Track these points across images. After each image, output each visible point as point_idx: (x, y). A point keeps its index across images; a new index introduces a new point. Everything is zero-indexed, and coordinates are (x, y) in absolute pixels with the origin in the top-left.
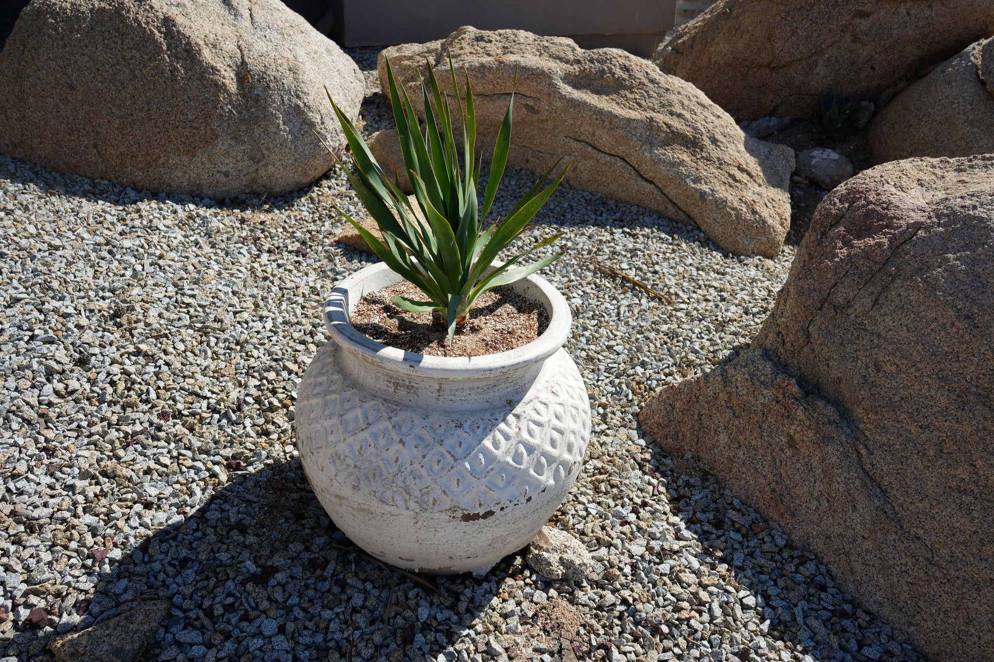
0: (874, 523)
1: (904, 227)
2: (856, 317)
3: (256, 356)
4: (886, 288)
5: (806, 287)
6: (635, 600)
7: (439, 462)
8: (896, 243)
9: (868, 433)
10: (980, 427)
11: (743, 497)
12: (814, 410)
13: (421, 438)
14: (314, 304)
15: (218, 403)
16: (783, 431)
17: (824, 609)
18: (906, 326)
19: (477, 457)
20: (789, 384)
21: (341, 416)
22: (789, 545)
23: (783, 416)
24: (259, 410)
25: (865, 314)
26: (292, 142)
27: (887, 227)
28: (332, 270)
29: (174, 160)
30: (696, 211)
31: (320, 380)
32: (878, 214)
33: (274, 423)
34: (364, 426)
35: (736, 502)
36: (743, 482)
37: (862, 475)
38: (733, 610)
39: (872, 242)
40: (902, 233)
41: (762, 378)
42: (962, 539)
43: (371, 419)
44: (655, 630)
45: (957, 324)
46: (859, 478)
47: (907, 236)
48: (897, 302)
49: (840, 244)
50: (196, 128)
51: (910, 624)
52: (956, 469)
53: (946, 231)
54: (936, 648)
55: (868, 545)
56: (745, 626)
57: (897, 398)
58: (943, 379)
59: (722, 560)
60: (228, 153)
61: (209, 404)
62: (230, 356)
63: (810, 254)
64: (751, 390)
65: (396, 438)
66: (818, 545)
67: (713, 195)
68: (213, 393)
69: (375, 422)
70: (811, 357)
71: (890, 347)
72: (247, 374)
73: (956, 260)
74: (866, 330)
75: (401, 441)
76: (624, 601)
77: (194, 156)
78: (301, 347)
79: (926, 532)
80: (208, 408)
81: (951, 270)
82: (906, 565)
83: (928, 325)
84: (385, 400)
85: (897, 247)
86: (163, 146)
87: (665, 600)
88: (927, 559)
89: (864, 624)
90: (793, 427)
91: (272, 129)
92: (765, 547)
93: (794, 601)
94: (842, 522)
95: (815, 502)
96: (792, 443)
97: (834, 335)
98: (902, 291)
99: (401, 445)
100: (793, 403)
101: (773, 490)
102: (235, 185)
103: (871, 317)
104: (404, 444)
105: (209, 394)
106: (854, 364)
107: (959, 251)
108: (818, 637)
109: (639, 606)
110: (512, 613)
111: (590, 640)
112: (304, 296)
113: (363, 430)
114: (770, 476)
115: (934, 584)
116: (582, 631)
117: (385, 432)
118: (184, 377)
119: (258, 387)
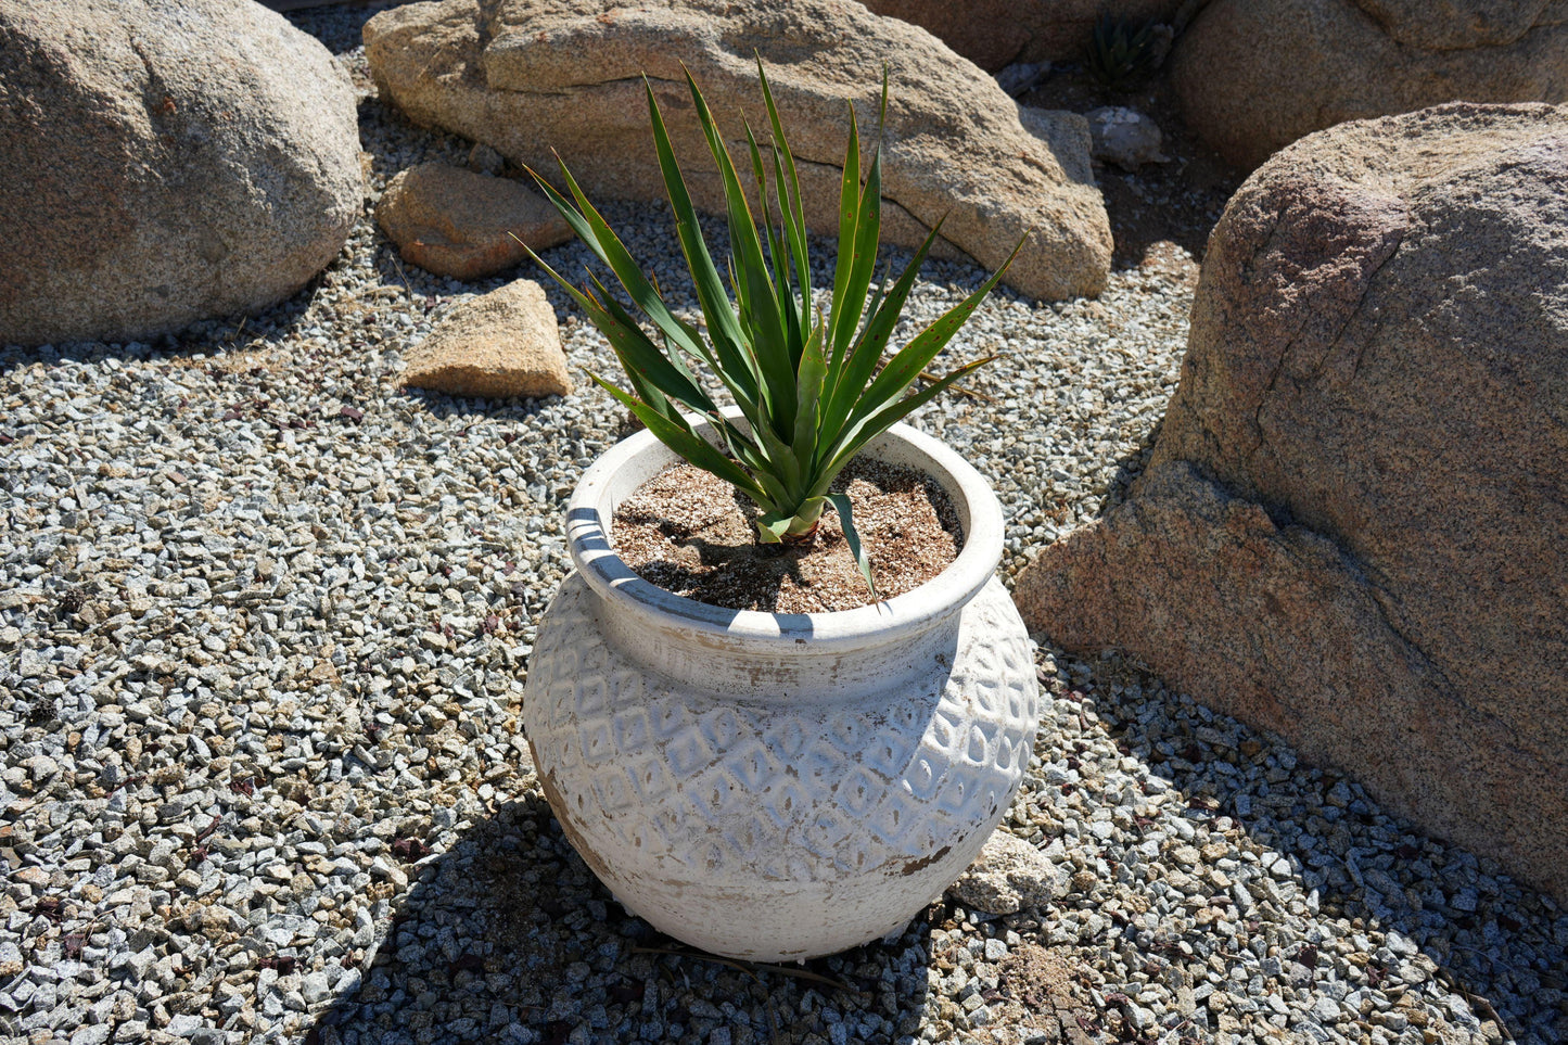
0: (1423, 706)
1: (1379, 241)
2: (1332, 392)
3: (361, 632)
4: (1371, 341)
5: (1243, 354)
6: (1130, 914)
7: (860, 791)
8: (1372, 268)
9: (1386, 571)
10: (1555, 534)
11: (1212, 702)
12: (1301, 549)
13: (821, 757)
14: (419, 511)
15: (331, 737)
16: (1256, 589)
17: (1380, 851)
18: (1415, 396)
19: (918, 766)
20: (1254, 515)
21: (663, 745)
22: (1303, 765)
23: (1253, 566)
24: (407, 733)
25: (1346, 385)
26: (276, 215)
27: (1350, 242)
28: (419, 440)
29: (56, 281)
30: (974, 239)
31: (588, 682)
32: (1330, 224)
33: (445, 752)
34: (713, 756)
35: (1203, 712)
36: (1206, 679)
37: (1392, 638)
38: (1264, 888)
39: (1335, 271)
40: (1378, 251)
41: (1205, 511)
42: (1556, 706)
43: (723, 741)
44: (1174, 954)
45: (1492, 383)
46: (1388, 642)
47: (1387, 254)
48: (1393, 361)
49: (1281, 280)
50: (89, 214)
51: (1501, 845)
52: (1530, 604)
53: (1444, 239)
54: (1544, 872)
55: (1419, 740)
56: (1288, 909)
57: (1421, 510)
58: (1483, 470)
59: (1220, 812)
60: (158, 252)
61: (314, 743)
62: (315, 643)
63: (1230, 300)
64: (1191, 532)
65: (779, 766)
66: (1343, 753)
67: (998, 211)
68: (313, 720)
69: (732, 744)
70: (1271, 464)
71: (1394, 433)
72: (359, 669)
73: (1470, 282)
74: (1350, 410)
75: (789, 770)
76: (1117, 921)
77: (95, 267)
78: (434, 599)
79: (1501, 704)
80: (316, 751)
81: (1466, 300)
82: (1481, 758)
83: (1448, 391)
84: (739, 702)
85: (1374, 274)
86: (30, 256)
87: (1169, 901)
88: (1509, 745)
89: (1440, 861)
90: (1272, 581)
91: (237, 197)
92: (1273, 776)
93: (1340, 851)
94: (1375, 714)
95: (1329, 691)
96: (1273, 605)
97: (1303, 425)
98: (1396, 342)
99: (790, 778)
100: (1266, 544)
101: (1259, 684)
102: (179, 308)
103: (1355, 388)
104: (795, 774)
105: (308, 725)
106: (1343, 466)
107: (1470, 269)
108: (1392, 899)
109: (1139, 921)
110: (968, 991)
111: (1093, 999)
112: (393, 499)
113: (713, 764)
114: (1248, 662)
115: (1527, 780)
116: (1078, 989)
117: (755, 759)
118: (247, 701)
119: (393, 691)
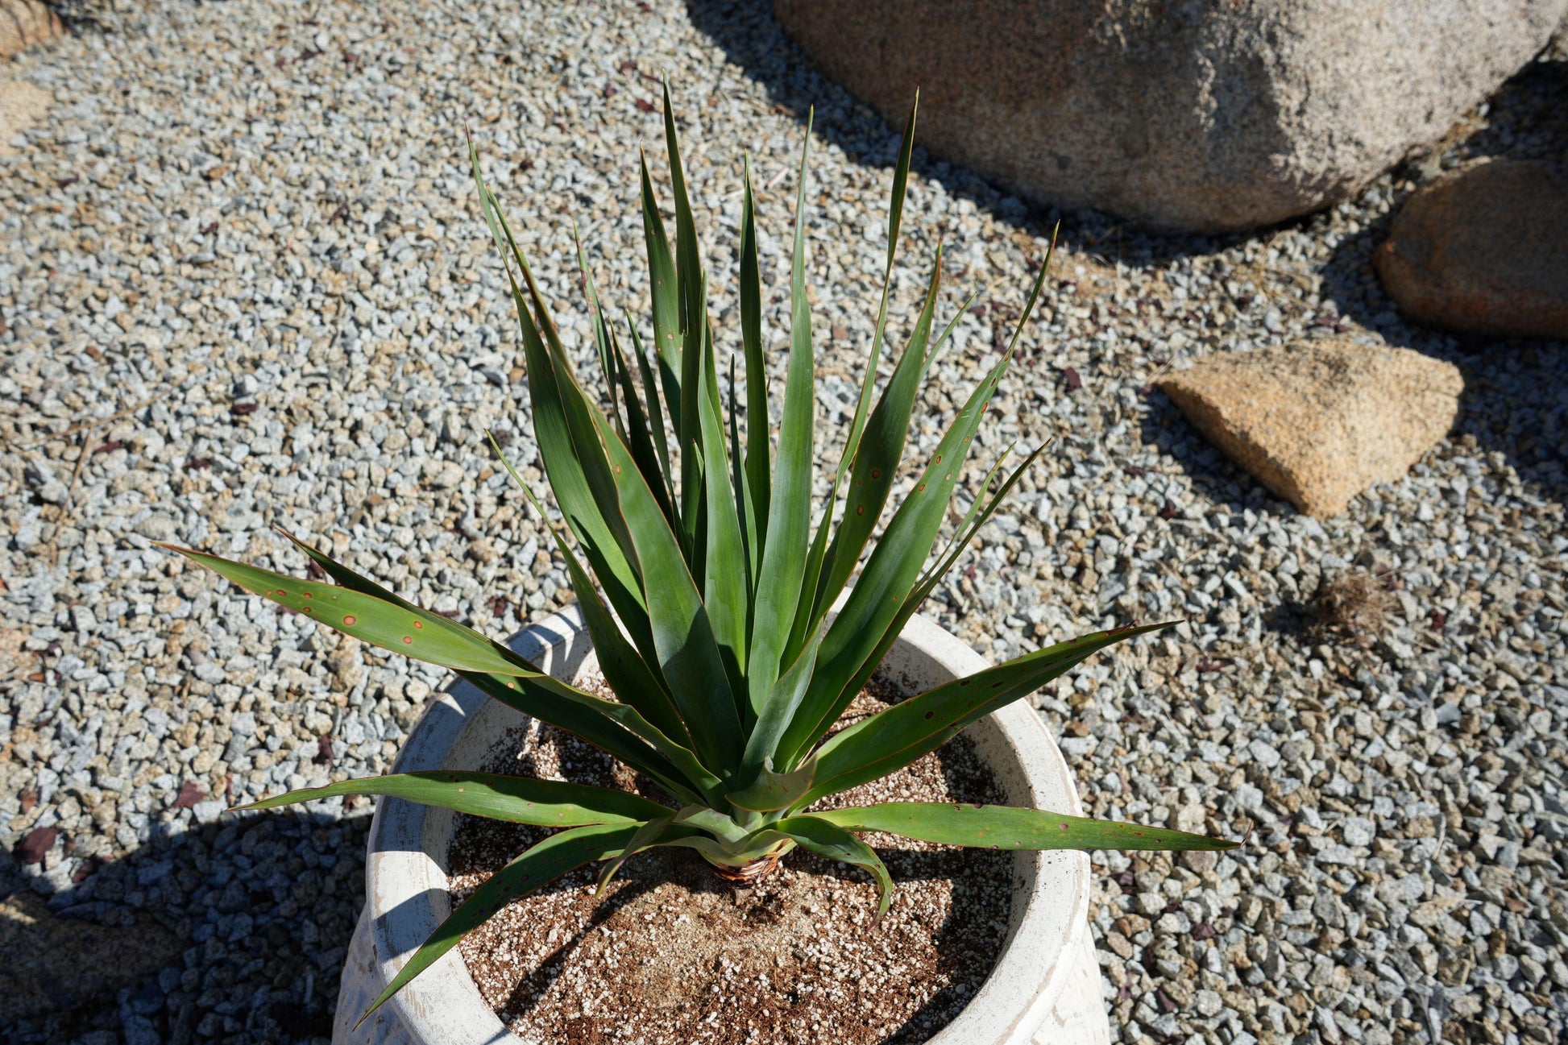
26: (1210, 135)
29: (982, 108)
50: (1040, 56)
60: (1080, 122)
77: (1018, 109)
86: (974, 74)
91: (1183, 97)
102: (1075, 188)
